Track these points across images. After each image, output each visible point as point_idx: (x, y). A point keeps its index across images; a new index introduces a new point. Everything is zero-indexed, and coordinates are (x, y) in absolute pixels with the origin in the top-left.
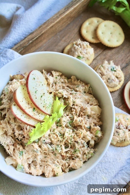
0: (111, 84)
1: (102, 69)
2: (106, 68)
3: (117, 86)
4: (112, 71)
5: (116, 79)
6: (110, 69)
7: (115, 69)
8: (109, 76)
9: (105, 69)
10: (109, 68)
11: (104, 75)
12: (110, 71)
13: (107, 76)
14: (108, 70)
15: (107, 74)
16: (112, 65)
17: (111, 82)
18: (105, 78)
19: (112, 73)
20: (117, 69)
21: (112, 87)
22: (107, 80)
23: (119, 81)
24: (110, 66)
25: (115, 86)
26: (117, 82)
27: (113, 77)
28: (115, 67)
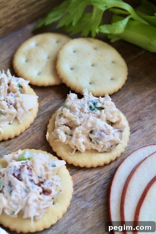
0: (101, 142)
1: (67, 112)
2: (77, 109)
3: (117, 144)
4: (94, 112)
5: (110, 127)
6: (86, 109)
7: (99, 105)
8: (89, 125)
9: (76, 111)
10: (84, 106)
11: (78, 126)
12: (88, 113)
13: (85, 126)
14: (83, 112)
15: (84, 120)
16: (89, 97)
17: (101, 137)
18: (81, 132)
19: (94, 114)
20: (103, 104)
21: (106, 150)
22: (89, 135)
23: (117, 130)
24: (84, 100)
25: (112, 146)
26: (114, 135)
27: (101, 124)
28: (97, 101)
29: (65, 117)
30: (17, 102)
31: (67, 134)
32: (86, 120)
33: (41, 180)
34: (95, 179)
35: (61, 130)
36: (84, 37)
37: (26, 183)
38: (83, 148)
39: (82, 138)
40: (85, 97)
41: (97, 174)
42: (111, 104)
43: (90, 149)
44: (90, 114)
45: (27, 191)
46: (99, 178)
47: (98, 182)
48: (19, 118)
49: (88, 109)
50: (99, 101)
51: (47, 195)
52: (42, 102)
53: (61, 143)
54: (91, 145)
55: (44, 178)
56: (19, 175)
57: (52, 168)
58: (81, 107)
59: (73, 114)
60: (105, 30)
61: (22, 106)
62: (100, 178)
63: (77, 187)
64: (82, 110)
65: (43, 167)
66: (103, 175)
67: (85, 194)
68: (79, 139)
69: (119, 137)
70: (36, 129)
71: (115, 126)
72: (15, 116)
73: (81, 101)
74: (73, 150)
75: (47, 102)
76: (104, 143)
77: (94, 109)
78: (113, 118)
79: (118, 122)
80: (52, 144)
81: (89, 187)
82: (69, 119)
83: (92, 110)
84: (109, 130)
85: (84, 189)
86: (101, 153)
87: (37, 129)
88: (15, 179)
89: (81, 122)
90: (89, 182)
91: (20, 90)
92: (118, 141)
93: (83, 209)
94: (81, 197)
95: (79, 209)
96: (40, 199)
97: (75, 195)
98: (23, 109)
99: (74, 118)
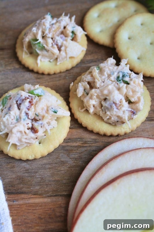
0: (108, 113)
2: (105, 73)
3: (123, 123)
4: (118, 83)
5: (126, 104)
7: (127, 79)
8: (106, 92)
9: (103, 75)
10: (113, 74)
11: (96, 88)
12: (113, 82)
13: (102, 92)
14: (109, 78)
15: (103, 86)
16: (123, 68)
17: (110, 109)
18: (96, 94)
19: (117, 85)
20: (131, 80)
21: (111, 123)
22: (101, 101)
23: (130, 109)
24: (117, 68)
25: (118, 121)
26: (124, 112)
28: (128, 75)
29: (92, 76)
30: (63, 45)
31: (85, 91)
32: (105, 86)
33: (37, 118)
34: (88, 143)
35: (82, 85)
37: (21, 113)
38: (92, 110)
39: (94, 101)
40: (120, 66)
41: (93, 139)
42: (139, 83)
43: (98, 114)
44: (114, 83)
45: (18, 120)
46: (92, 144)
47: (90, 146)
48: (58, 60)
49: (115, 78)
50: (130, 76)
51: (33, 132)
53: (76, 95)
54: (99, 111)
55: (40, 118)
56: (20, 104)
57: (53, 113)
58: (109, 73)
59: (100, 76)
61: (65, 50)
62: (93, 145)
63: (69, 140)
64: (109, 76)
65: (45, 108)
66: (97, 143)
67: (72, 150)
68: (91, 100)
69: (128, 117)
71: (131, 105)
72: (56, 57)
73: (113, 68)
74: (84, 107)
75: (93, 58)
76: (111, 115)
77: (120, 81)
78: (133, 97)
79: (135, 103)
81: (79, 146)
82: (94, 78)
83: (117, 81)
84: (123, 106)
85: (74, 146)
86: (106, 123)
88: (16, 106)
89: (100, 85)
90: (82, 142)
91: (72, 36)
92: (125, 119)
93: (62, 161)
94: (67, 150)
95: (58, 160)
96: (25, 133)
97: (64, 146)
98: (66, 53)
99: (97, 80)
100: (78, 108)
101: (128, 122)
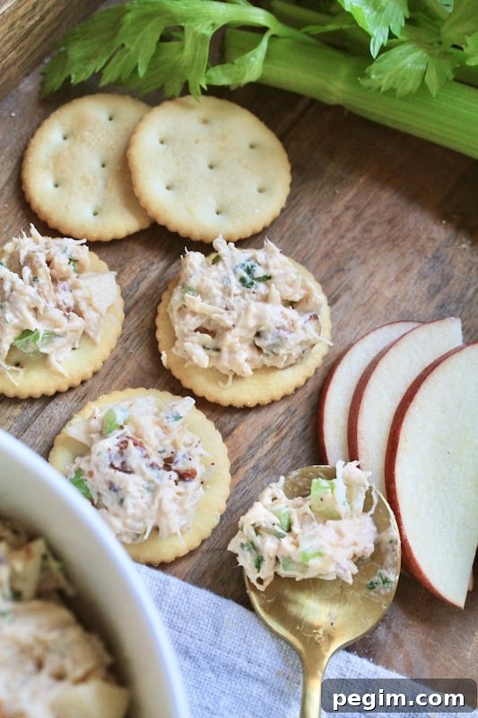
0: (282, 351)
1: (197, 303)
2: (215, 291)
3: (313, 346)
4: (253, 289)
5: (291, 312)
6: (235, 286)
7: (259, 272)
8: (252, 323)
9: (214, 297)
10: (229, 280)
11: (228, 329)
12: (242, 295)
13: (245, 327)
14: (229, 295)
15: (239, 315)
16: (233, 257)
17: (280, 342)
18: (237, 340)
19: (254, 295)
20: (267, 267)
21: (293, 362)
22: (254, 341)
23: (307, 316)
24: (224, 266)
25: (304, 351)
26: (304, 328)
27: (275, 314)
28: (252, 263)
29: (194, 313)
30: (79, 299)
31: (209, 349)
32: (243, 315)
34: (284, 424)
35: (193, 343)
36: (171, 98)
38: (248, 369)
39: (242, 351)
40: (225, 258)
41: (285, 412)
42: (281, 262)
43: (260, 367)
44: (247, 295)
46: (290, 421)
47: (291, 428)
48: (91, 334)
49: (238, 287)
50: (256, 261)
52: (123, 277)
53: (197, 367)
54: (262, 361)
58: (221, 285)
59: (210, 304)
60: (221, 77)
61: (90, 305)
62: (294, 420)
63: (253, 450)
64: (227, 291)
66: (297, 413)
67: (273, 461)
68: (236, 356)
69: (316, 330)
70: (131, 345)
71: (300, 307)
72: (81, 332)
73: (219, 272)
74: (227, 376)
75: (133, 276)
76: (289, 350)
77: (252, 284)
78: (295, 293)
79: (306, 299)
80: (177, 374)
81: (276, 443)
82: (203, 315)
83: (248, 287)
84: (292, 321)
85: (269, 451)
86: (285, 368)
87: (134, 344)
89: (233, 319)
90: (275, 433)
91: (75, 270)
92: (314, 338)
94: (266, 468)
98: (96, 310)
99: (215, 312)
100: (218, 385)
101: (320, 338)
